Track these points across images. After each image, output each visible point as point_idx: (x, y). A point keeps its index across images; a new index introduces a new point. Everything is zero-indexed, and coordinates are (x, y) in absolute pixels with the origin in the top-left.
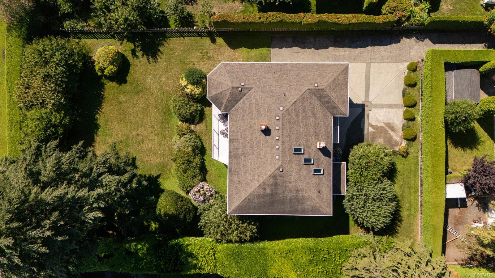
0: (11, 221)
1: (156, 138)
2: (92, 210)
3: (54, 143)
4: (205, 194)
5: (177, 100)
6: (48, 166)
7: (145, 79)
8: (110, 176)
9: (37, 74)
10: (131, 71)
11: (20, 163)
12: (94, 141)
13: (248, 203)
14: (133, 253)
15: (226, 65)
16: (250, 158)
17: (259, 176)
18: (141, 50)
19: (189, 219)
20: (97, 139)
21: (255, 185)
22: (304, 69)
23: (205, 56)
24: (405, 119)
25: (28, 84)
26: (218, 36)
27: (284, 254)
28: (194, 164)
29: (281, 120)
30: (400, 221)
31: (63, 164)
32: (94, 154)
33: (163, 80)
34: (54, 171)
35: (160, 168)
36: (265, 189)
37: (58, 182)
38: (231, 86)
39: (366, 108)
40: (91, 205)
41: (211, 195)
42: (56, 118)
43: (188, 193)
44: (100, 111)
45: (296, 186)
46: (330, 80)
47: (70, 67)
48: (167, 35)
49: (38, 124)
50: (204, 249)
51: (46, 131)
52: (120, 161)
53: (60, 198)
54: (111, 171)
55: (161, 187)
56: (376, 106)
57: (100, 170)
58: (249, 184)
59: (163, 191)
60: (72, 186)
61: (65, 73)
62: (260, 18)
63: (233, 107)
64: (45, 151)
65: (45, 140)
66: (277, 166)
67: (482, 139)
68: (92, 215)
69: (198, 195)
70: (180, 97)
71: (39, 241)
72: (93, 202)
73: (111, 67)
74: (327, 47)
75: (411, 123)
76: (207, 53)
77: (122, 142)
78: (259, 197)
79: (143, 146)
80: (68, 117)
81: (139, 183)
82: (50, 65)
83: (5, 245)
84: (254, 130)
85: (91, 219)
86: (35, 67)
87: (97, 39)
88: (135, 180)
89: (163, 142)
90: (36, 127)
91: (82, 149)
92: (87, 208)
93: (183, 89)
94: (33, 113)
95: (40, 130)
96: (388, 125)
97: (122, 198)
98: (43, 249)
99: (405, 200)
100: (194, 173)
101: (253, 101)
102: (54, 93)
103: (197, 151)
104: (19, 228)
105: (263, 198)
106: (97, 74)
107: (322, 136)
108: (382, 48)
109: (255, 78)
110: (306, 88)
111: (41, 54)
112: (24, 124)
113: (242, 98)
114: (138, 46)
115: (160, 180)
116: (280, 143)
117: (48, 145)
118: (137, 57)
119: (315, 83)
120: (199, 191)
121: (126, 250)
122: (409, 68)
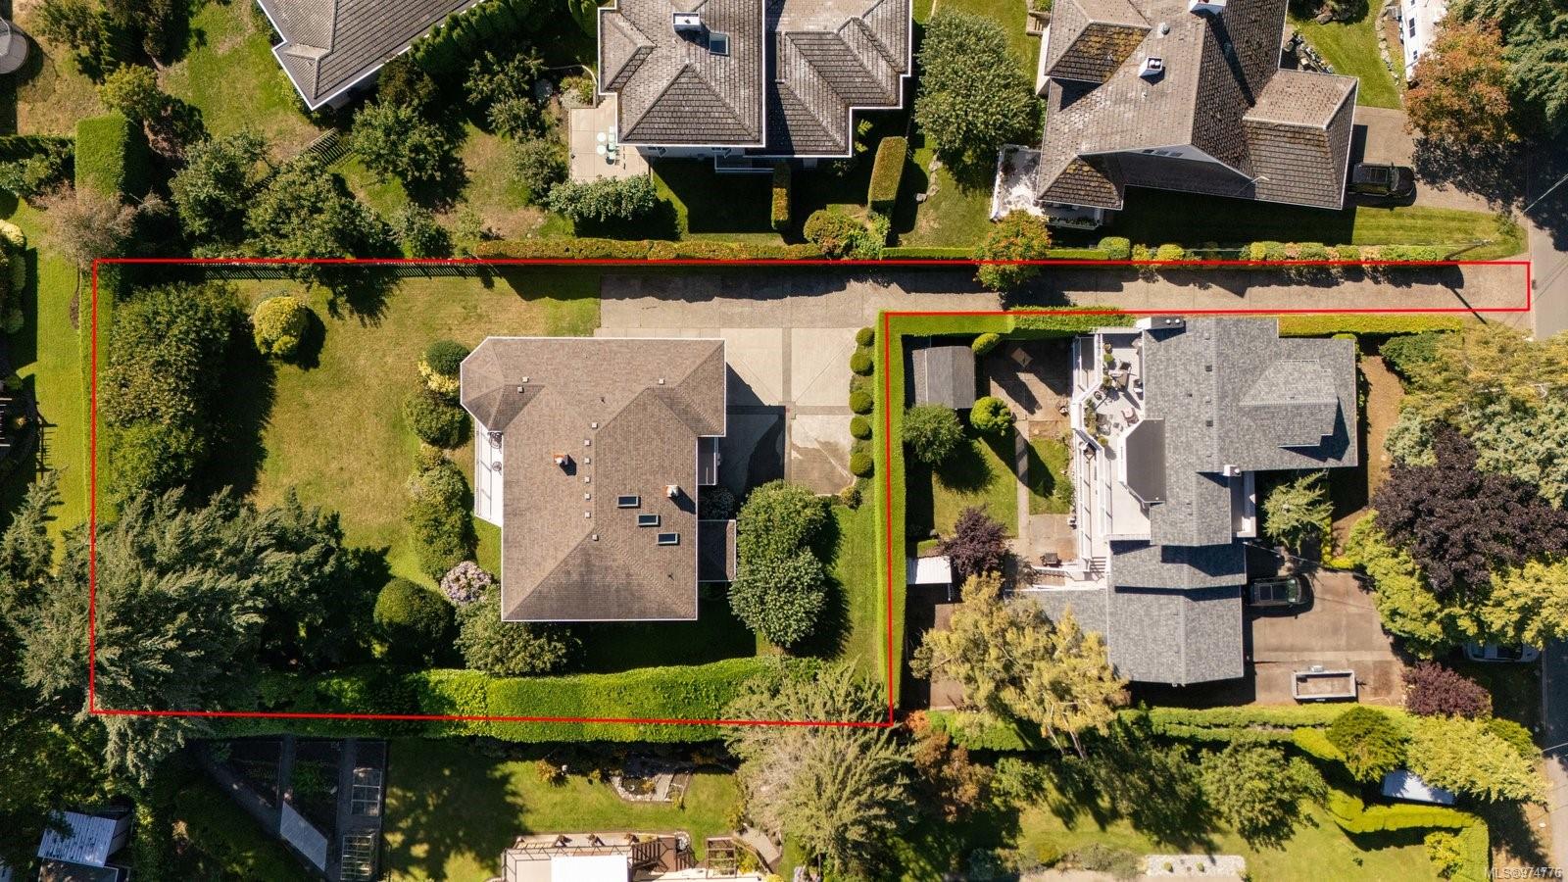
0: (114, 623)
1: (377, 475)
2: (245, 610)
3: (176, 493)
4: (469, 585)
5: (414, 403)
6: (168, 536)
7: (353, 360)
8: (276, 553)
9: (143, 359)
10: (328, 343)
11: (121, 533)
12: (257, 482)
13: (538, 599)
14: (331, 698)
15: (495, 343)
16: (541, 517)
17: (556, 549)
18: (347, 301)
19: (437, 633)
20: (261, 477)
21: (550, 565)
22: (641, 350)
23: (473, 316)
24: (855, 436)
25: (124, 379)
26: (497, 275)
27: (614, 695)
28: (447, 527)
29: (593, 445)
30: (848, 629)
31: (192, 532)
32: (252, 509)
33: (390, 360)
34: (179, 546)
35: (386, 534)
36: (568, 573)
37: (185, 564)
38: (502, 382)
39: (788, 415)
40: (243, 602)
41: (483, 588)
42: (178, 442)
43: (439, 581)
44: (268, 423)
45: (625, 567)
46: (688, 372)
47: (204, 344)
48: (399, 272)
49: (145, 455)
50: (467, 689)
51: (159, 467)
52: (302, 523)
53: (191, 590)
54: (282, 543)
55: (390, 572)
56: (805, 411)
57: (261, 541)
58: (539, 565)
59: (389, 578)
60: (210, 571)
61: (196, 356)
62: (567, 250)
63: (511, 420)
64: (161, 509)
65: (159, 486)
66: (587, 531)
67: (994, 472)
68: (244, 619)
69: (455, 587)
70: (418, 397)
71: (158, 656)
72: (246, 598)
73: (286, 338)
74: (709, 298)
75: (865, 443)
76: (475, 307)
77: (310, 484)
78: (559, 587)
79: (353, 491)
80: (202, 439)
81: (340, 565)
82: (167, 341)
83: (108, 659)
84: (548, 464)
85: (241, 626)
86: (137, 345)
87: (259, 279)
88: (332, 560)
89: (391, 484)
90: (141, 460)
91: (228, 500)
92: (235, 607)
93: (426, 382)
94: (133, 434)
95: (148, 466)
96: (826, 444)
97: (303, 592)
98: (164, 668)
99: (856, 589)
100: (449, 544)
101: (546, 411)
102: (175, 394)
103: (454, 502)
104: (127, 637)
105: (566, 589)
106: (259, 351)
107: (676, 474)
108: (811, 300)
109: (549, 367)
110: (643, 387)
111: (149, 322)
112: (116, 455)
113: (526, 404)
114: (341, 294)
115: (388, 558)
116: (592, 488)
117: (165, 497)
118: (341, 317)
119: (661, 377)
120: (458, 579)
121: (317, 692)
122: (859, 339)
